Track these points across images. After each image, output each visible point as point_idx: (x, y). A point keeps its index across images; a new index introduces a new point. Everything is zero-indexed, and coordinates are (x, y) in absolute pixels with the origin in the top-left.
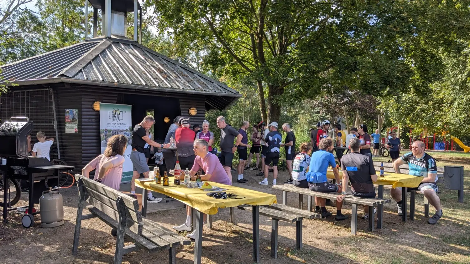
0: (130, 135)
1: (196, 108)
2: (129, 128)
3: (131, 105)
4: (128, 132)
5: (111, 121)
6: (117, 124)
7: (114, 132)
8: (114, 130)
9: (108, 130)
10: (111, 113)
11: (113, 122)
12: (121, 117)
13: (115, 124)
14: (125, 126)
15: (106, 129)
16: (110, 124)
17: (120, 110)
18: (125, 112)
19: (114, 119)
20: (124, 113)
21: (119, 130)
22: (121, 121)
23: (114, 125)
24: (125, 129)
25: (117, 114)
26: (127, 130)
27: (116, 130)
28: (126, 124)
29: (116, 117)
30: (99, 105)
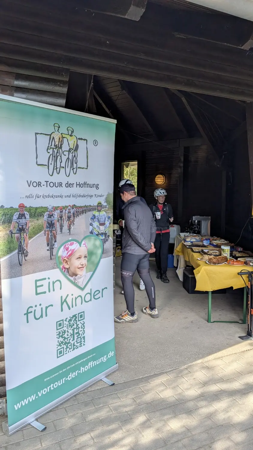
0: (107, 223)
2: (107, 201)
3: (115, 121)
4: (103, 213)
5: (42, 175)
6: (69, 185)
7: (56, 214)
8: (55, 208)
9: (30, 209)
10: (44, 141)
11: (50, 179)
12: (81, 162)
13: (60, 185)
14: (93, 191)
15: (22, 206)
17: (78, 133)
18: (96, 143)
19: (55, 168)
20: (90, 145)
21: (74, 206)
23: (54, 191)
24: (94, 202)
25: (65, 147)
26: (99, 205)
27: (62, 209)
28: (97, 187)
29: (64, 158)
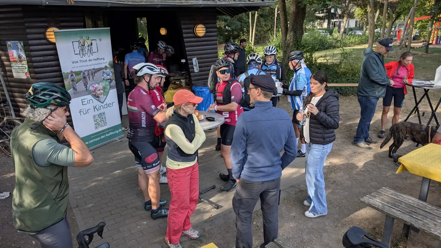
0: (111, 74)
1: (204, 24)
2: (109, 64)
3: (109, 28)
4: (108, 70)
5: (78, 58)
6: (90, 60)
7: (86, 73)
8: (86, 71)
9: (75, 72)
10: (76, 44)
11: (82, 59)
12: (94, 49)
13: (86, 61)
14: (102, 61)
15: (71, 72)
16: (77, 62)
18: (100, 40)
19: (83, 54)
20: (98, 41)
21: (94, 69)
22: (95, 56)
23: (84, 64)
24: (103, 66)
25: (86, 45)
26: (106, 67)
27: (88, 71)
28: (104, 59)
29: (86, 50)
30: (53, 33)
